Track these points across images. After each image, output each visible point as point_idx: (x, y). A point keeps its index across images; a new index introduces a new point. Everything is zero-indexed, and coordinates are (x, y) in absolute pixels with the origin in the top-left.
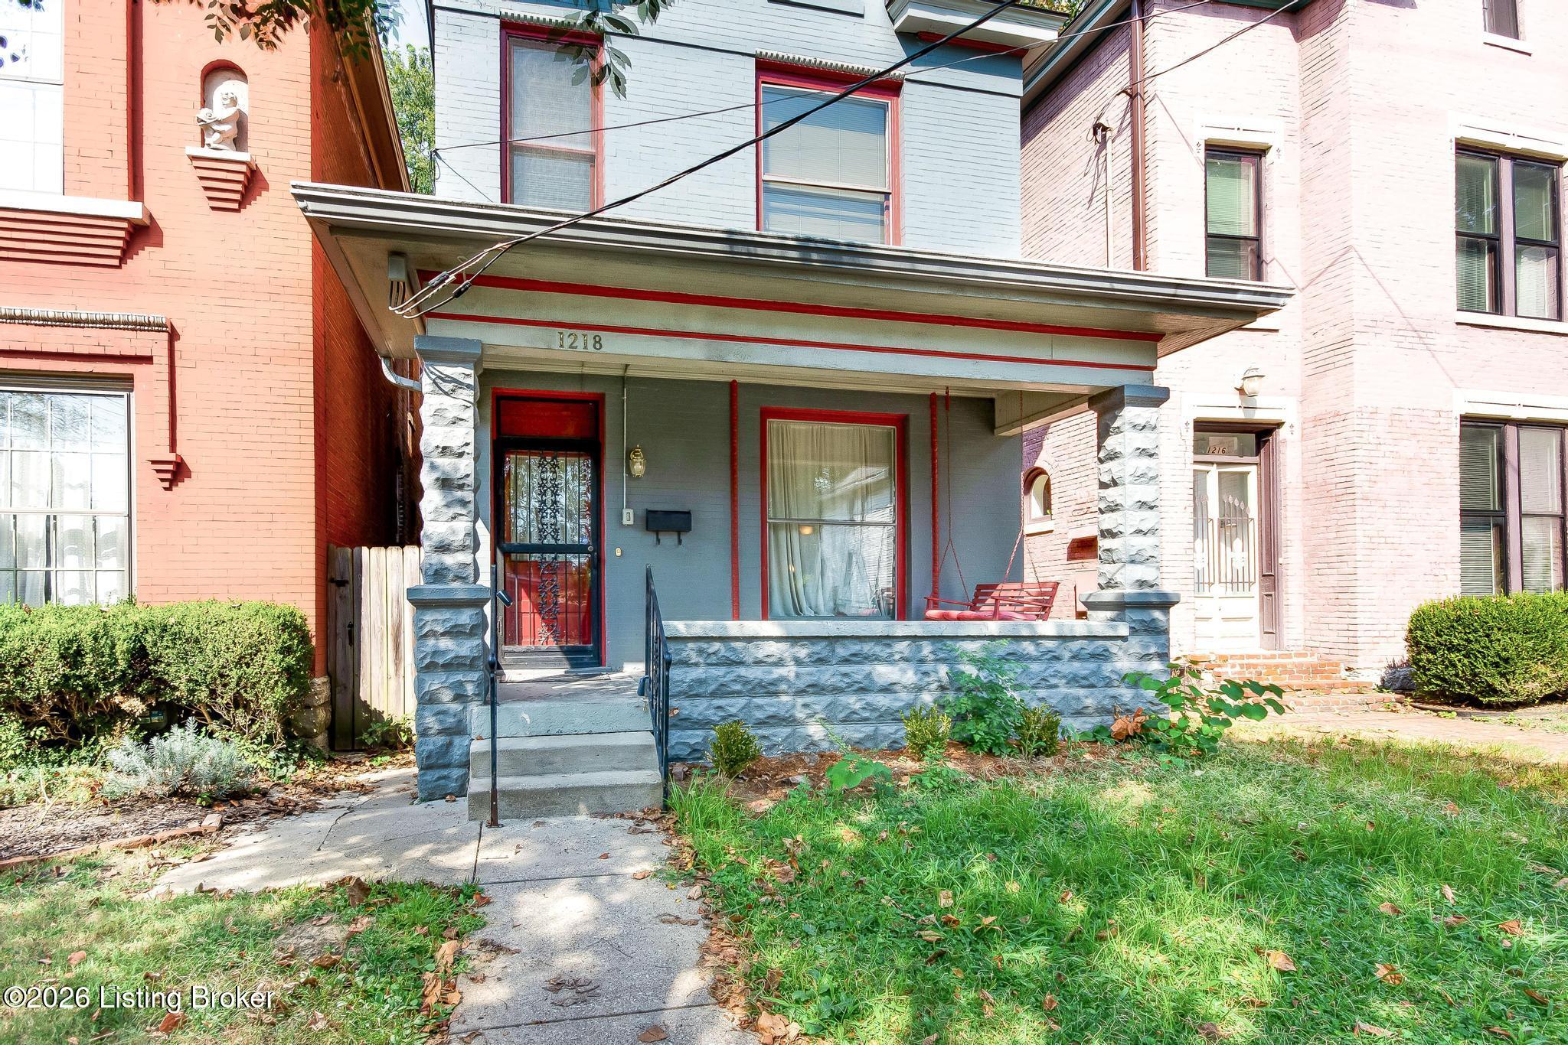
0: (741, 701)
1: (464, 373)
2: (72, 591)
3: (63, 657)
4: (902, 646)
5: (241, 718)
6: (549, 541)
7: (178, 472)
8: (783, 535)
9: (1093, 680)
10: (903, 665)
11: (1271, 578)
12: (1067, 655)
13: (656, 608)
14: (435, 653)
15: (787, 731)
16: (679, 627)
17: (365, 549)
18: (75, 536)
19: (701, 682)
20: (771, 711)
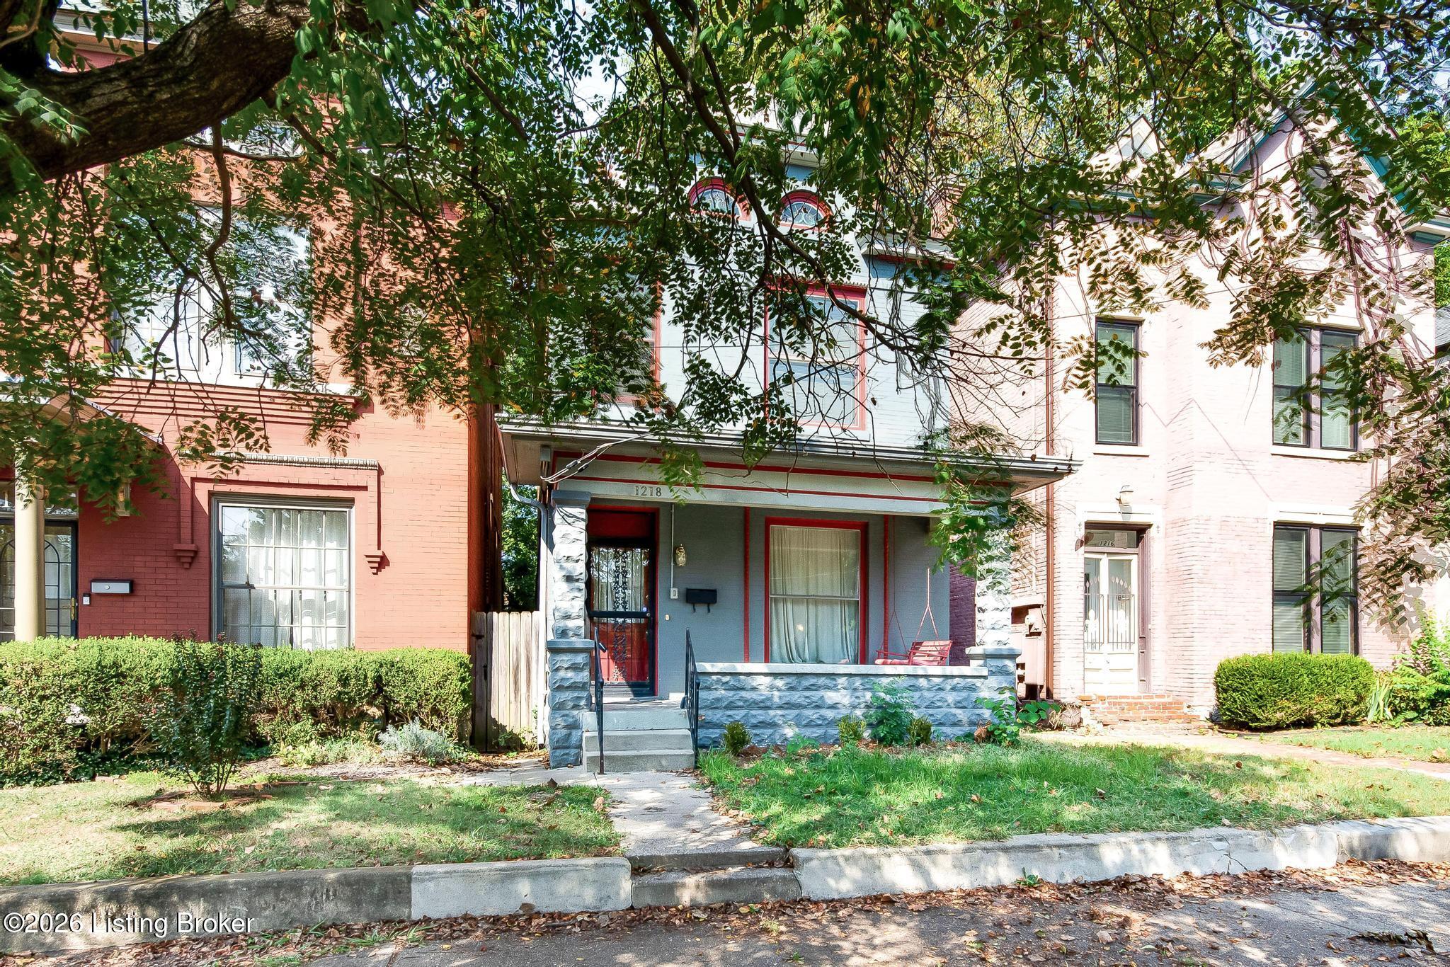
0: (743, 712)
1: (581, 512)
2: (307, 641)
3: (339, 680)
4: (842, 681)
5: (436, 722)
6: (621, 609)
7: (382, 563)
8: (781, 606)
9: (965, 704)
10: (843, 691)
11: (1144, 639)
12: (949, 687)
13: (692, 654)
14: (562, 679)
15: (770, 731)
16: (708, 667)
17: (495, 614)
18: (310, 603)
19: (718, 700)
20: (761, 718)
